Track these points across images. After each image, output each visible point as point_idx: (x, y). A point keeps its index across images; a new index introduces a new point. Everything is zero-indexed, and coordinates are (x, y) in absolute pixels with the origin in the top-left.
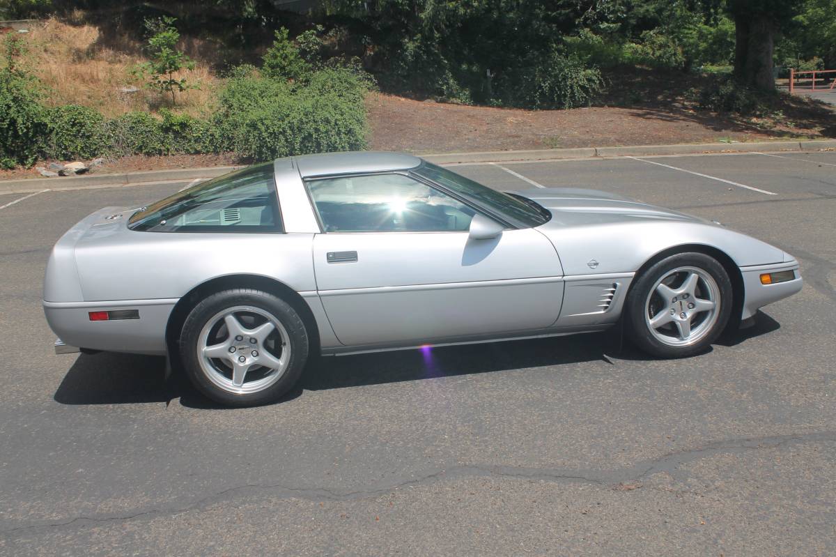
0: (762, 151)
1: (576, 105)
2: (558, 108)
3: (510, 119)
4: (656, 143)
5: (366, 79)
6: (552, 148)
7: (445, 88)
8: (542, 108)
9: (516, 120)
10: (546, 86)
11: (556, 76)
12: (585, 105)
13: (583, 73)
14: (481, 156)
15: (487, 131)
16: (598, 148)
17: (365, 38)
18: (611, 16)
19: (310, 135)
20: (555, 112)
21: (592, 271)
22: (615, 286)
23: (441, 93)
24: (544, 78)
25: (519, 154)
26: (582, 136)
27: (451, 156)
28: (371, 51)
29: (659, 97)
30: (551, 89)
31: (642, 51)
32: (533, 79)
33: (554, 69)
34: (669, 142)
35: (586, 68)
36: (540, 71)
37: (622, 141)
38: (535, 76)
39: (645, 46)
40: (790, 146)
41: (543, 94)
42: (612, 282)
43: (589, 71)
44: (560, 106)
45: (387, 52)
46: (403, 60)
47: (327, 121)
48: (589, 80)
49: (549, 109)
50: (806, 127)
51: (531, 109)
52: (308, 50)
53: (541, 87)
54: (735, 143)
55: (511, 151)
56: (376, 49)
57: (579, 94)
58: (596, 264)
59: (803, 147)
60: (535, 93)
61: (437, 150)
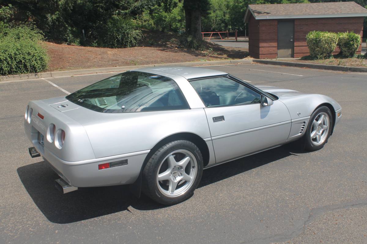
0: (218, 64)
1: (133, 46)
2: (125, 47)
3: (109, 52)
4: (177, 62)
5: (39, 33)
6: (135, 65)
7: (68, 38)
8: (118, 48)
9: (112, 53)
10: (120, 37)
11: (124, 33)
12: (135, 46)
13: (135, 32)
14: (106, 70)
15: (102, 58)
16: (155, 65)
17: (28, 13)
18: (146, 7)
19: (21, 61)
20: (124, 49)
21: (299, 117)
22: (304, 123)
23: (66, 41)
24: (118, 34)
25: (123, 68)
26: (145, 60)
27: (91, 70)
28: (31, 19)
29: (159, 43)
30: (122, 39)
31: (136, 23)
32: (113, 34)
33: (122, 30)
34: (182, 61)
35: (135, 30)
36: (116, 30)
37: (163, 61)
38: (114, 33)
39: (138, 20)
40: (228, 62)
41: (118, 41)
42: (304, 121)
43: (137, 31)
44: (125, 46)
45: (40, 20)
46: (47, 24)
47: (29, 54)
48: (137, 35)
49: (121, 48)
50: (220, 54)
51: (112, 48)
52: (5, 17)
53: (117, 38)
54: (207, 61)
55: (118, 67)
56: (34, 18)
57: (134, 41)
58: (300, 114)
59: (232, 62)
60: (114, 40)
61: (84, 67)
